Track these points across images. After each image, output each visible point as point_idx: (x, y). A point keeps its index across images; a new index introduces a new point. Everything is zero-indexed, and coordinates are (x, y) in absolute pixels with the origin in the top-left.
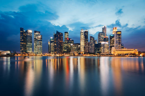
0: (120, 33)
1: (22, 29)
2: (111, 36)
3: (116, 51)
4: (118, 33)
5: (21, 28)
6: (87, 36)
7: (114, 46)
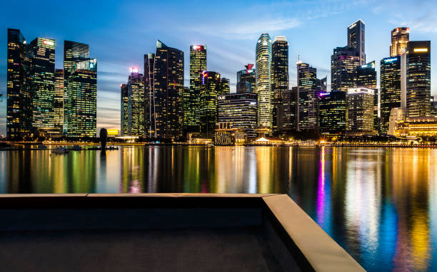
0: (425, 50)
1: (13, 35)
2: (387, 61)
3: (410, 123)
4: (416, 50)
5: (9, 30)
6: (285, 63)
7: (398, 105)
